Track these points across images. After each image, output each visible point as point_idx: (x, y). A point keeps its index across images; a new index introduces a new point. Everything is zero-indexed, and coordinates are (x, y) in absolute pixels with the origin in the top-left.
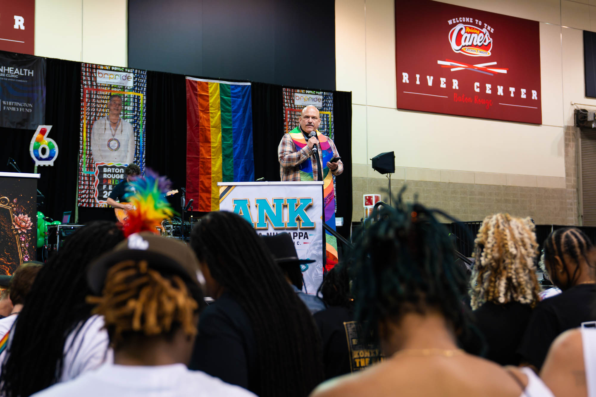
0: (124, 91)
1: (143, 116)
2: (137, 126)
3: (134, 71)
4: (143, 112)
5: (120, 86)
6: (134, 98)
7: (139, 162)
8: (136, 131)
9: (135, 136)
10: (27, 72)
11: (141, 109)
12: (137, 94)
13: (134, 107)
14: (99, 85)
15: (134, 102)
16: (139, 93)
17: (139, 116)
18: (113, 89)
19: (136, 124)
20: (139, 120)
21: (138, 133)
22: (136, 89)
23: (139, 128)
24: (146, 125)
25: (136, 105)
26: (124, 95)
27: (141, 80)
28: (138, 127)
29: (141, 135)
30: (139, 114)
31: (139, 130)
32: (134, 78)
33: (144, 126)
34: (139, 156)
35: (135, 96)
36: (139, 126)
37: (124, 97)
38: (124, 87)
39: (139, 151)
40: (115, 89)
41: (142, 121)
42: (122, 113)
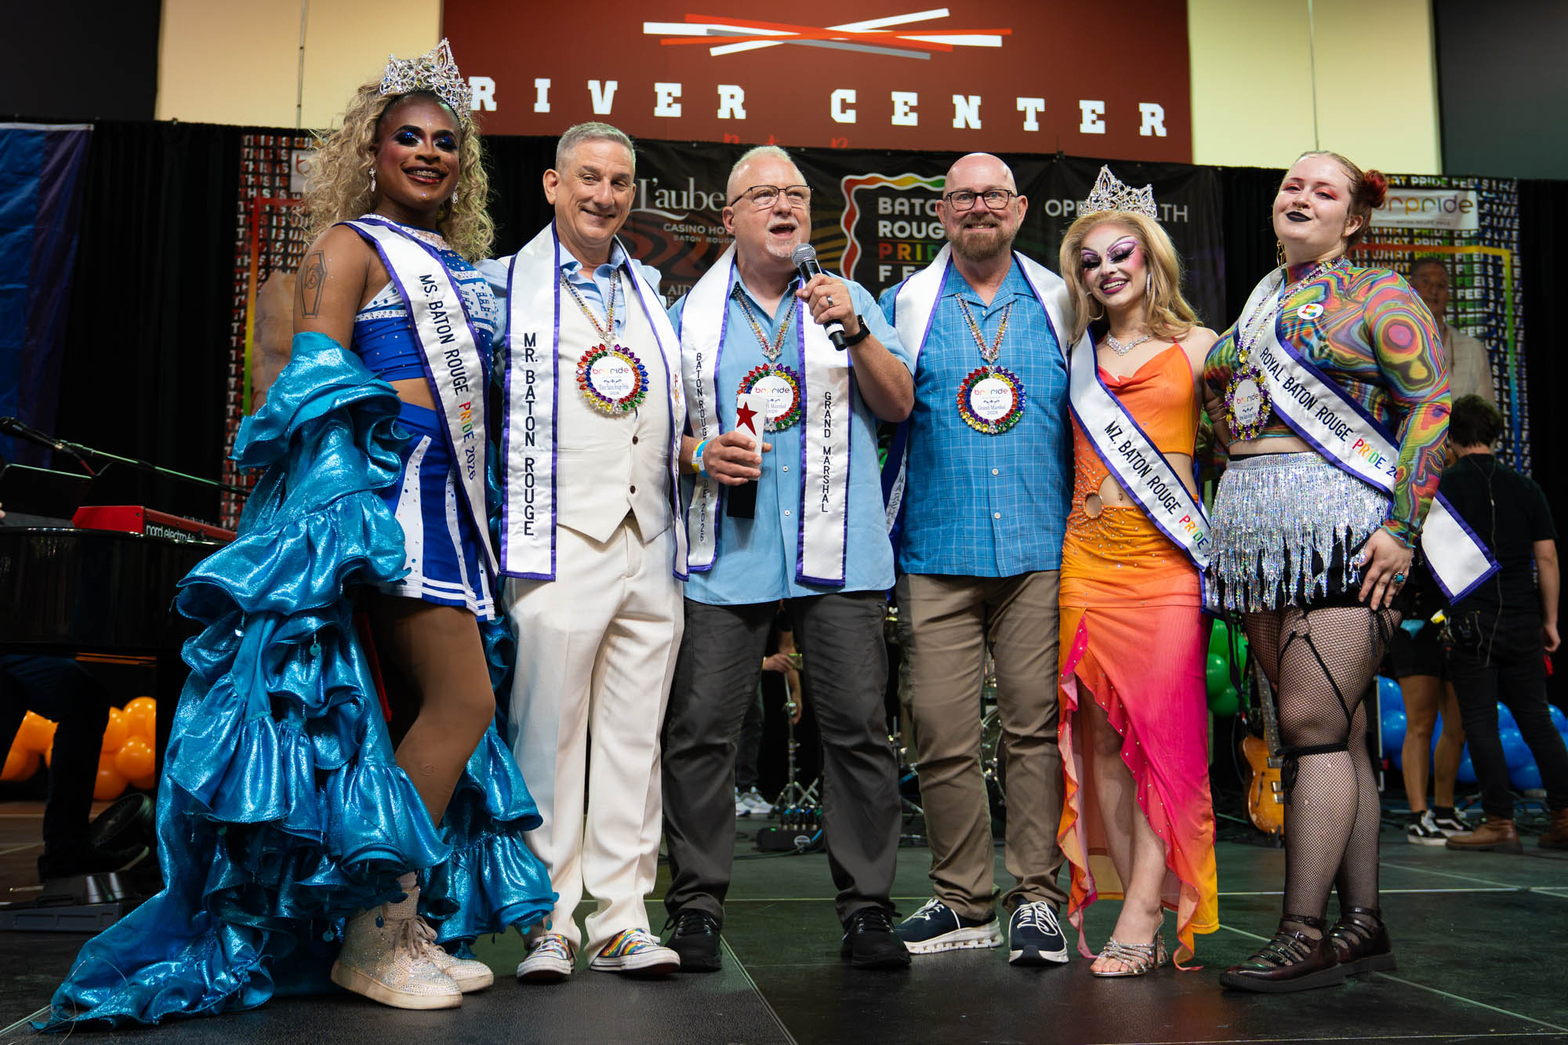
0: (1452, 244)
1: (1515, 316)
2: (1497, 346)
3: (1480, 183)
4: (1514, 303)
5: (1438, 230)
6: (1484, 263)
7: (1511, 455)
8: (1496, 360)
9: (1494, 376)
10: (1171, 211)
11: (1507, 296)
12: (1492, 251)
13: (1487, 288)
14: (1377, 231)
15: (1485, 275)
16: (1499, 246)
17: (1503, 315)
18: (1417, 242)
19: (1497, 339)
20: (1504, 329)
21: (1503, 366)
22: (1488, 235)
23: (1505, 353)
24: (1527, 342)
25: (1492, 285)
26: (1453, 256)
27: (1501, 208)
28: (1502, 349)
29: (1511, 371)
30: (1503, 309)
31: (1505, 359)
32: (1481, 205)
33: (1519, 345)
34: (1510, 435)
35: (1486, 256)
36: (1505, 347)
37: (1454, 263)
38: (1451, 232)
39: (1510, 422)
40: (1425, 242)
41: (1512, 331)
42: (1449, 309)
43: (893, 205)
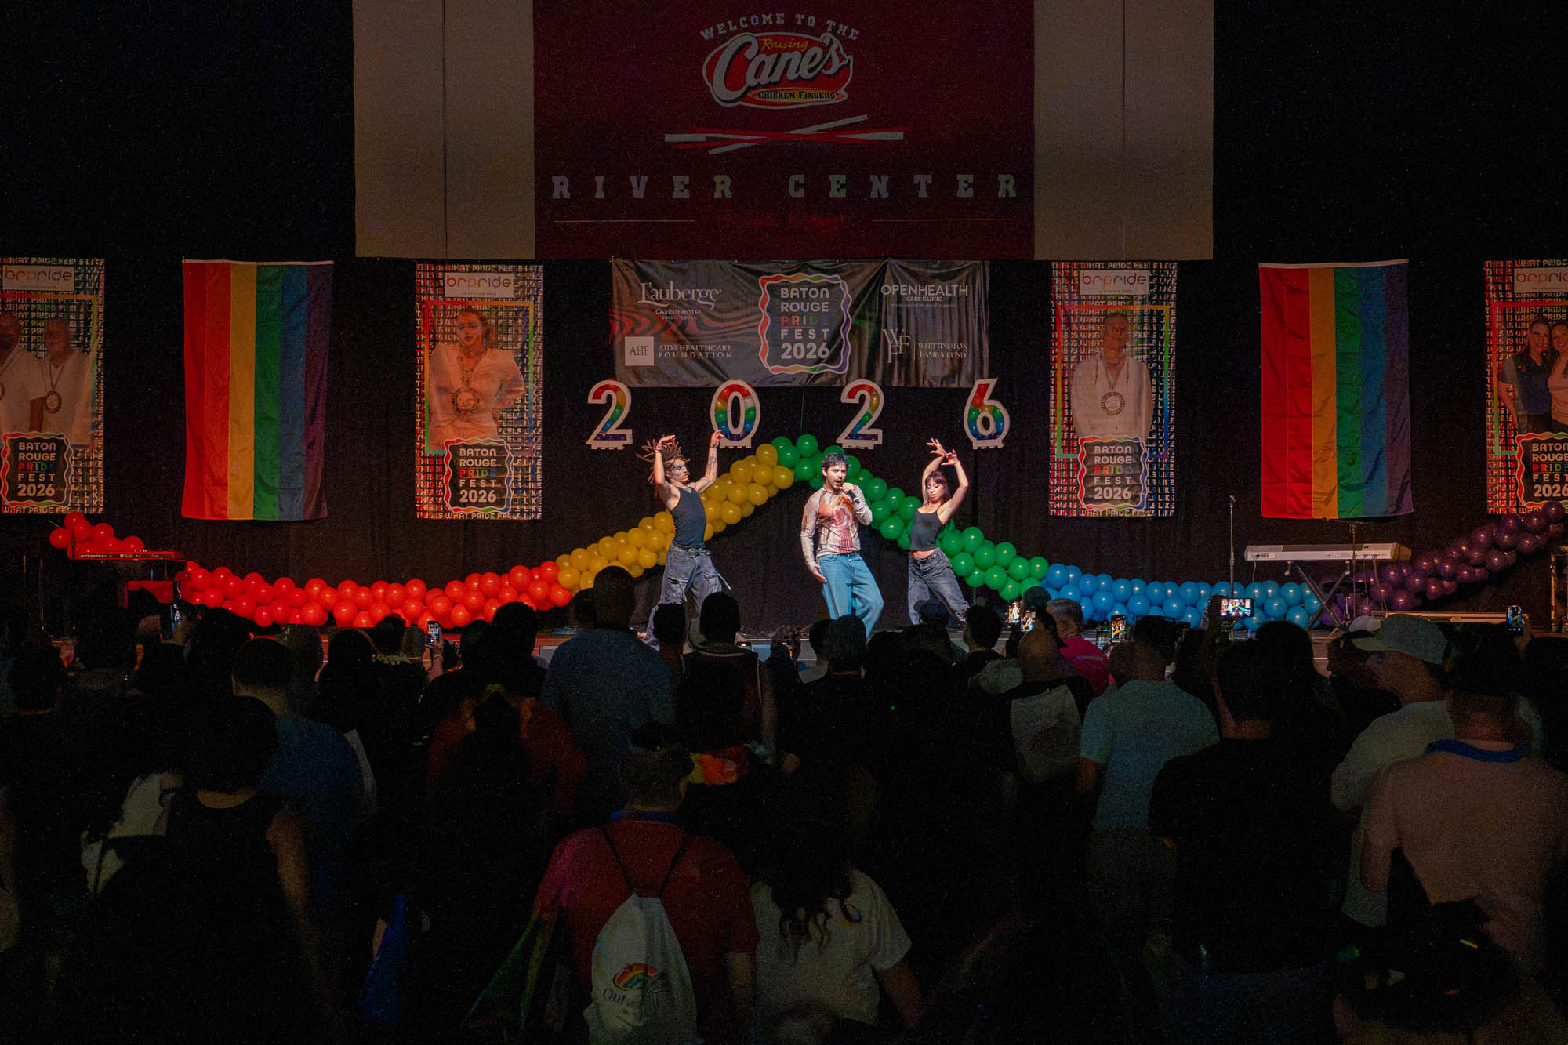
0: (1132, 304)
1: (1171, 347)
2: (1157, 366)
3: (1152, 265)
4: (1171, 339)
5: (1123, 296)
6: (1151, 316)
7: (1162, 432)
8: (1155, 375)
9: (1152, 385)
10: (958, 289)
11: (1166, 334)
12: (1156, 308)
13: (1151, 331)
14: (1084, 298)
15: (1151, 324)
16: (1162, 304)
17: (1162, 347)
18: (1110, 303)
19: (1157, 362)
20: (1162, 356)
21: (1159, 379)
22: (1155, 298)
23: (1162, 371)
24: (1177, 363)
25: (1155, 329)
26: (1132, 311)
27: (1165, 280)
28: (1160, 368)
29: (1166, 383)
30: (1162, 343)
31: (1161, 374)
32: (1151, 279)
33: (1172, 365)
34: (1161, 421)
35: (1152, 311)
36: (1162, 366)
37: (1132, 316)
38: (1131, 297)
39: (1161, 412)
40: (1115, 303)
41: (1169, 359)
42: (1128, 344)
43: (789, 292)
